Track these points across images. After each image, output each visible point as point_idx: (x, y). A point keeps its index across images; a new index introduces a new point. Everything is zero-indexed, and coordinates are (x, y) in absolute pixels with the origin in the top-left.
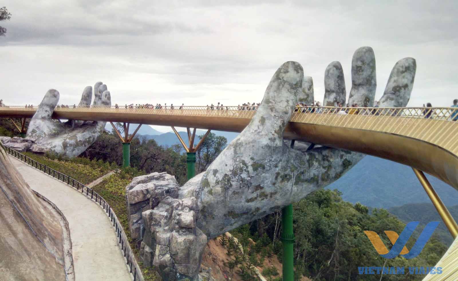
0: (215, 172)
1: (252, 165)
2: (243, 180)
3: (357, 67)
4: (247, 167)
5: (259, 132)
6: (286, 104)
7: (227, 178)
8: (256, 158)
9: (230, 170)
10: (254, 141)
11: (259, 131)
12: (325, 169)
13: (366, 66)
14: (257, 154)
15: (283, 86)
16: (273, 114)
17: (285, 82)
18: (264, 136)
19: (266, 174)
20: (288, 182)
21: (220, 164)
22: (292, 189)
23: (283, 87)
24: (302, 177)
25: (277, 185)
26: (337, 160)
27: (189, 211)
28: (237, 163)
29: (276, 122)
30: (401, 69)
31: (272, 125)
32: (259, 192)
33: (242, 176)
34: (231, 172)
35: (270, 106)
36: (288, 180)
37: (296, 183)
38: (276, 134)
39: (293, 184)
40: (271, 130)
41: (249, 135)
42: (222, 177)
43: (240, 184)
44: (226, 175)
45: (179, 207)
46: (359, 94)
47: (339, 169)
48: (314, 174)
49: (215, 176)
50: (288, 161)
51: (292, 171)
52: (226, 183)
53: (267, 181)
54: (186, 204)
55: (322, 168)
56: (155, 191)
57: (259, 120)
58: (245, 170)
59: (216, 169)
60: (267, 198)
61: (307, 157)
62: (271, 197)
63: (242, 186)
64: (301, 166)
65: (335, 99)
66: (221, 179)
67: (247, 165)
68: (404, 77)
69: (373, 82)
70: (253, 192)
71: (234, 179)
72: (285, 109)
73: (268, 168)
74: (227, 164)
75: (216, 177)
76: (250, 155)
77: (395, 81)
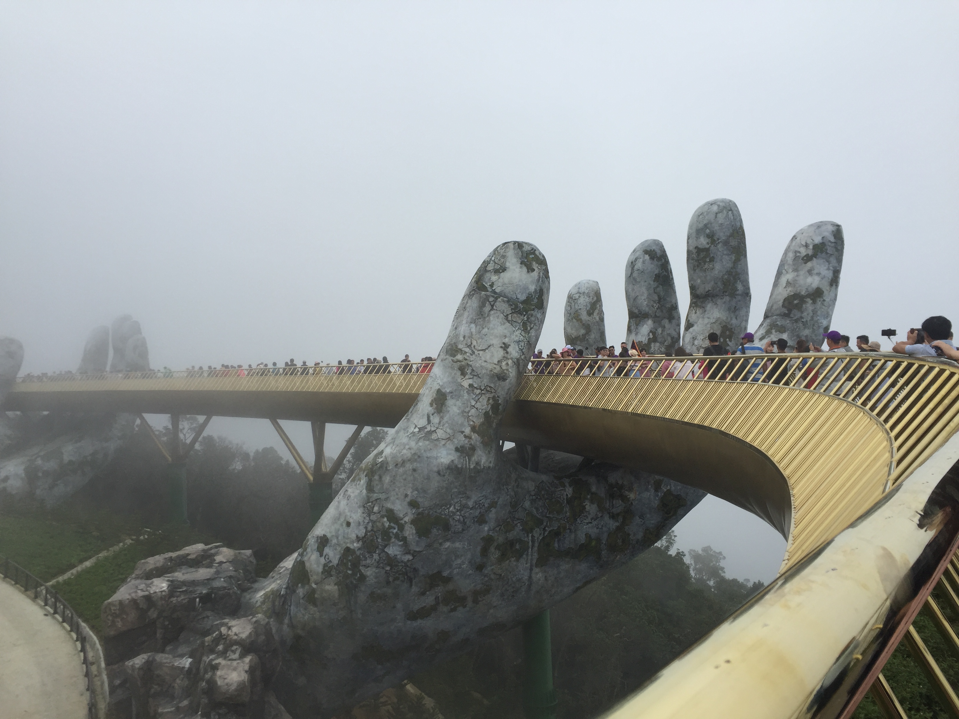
0: (323, 542)
1: (413, 522)
2: (391, 561)
3: (699, 250)
4: (401, 528)
5: (431, 432)
6: (501, 353)
7: (350, 558)
8: (425, 502)
9: (357, 536)
10: (416, 457)
11: (429, 428)
12: (618, 521)
13: (720, 246)
14: (425, 491)
15: (492, 306)
16: (466, 384)
17: (497, 296)
18: (443, 442)
19: (453, 542)
20: (518, 560)
21: (336, 520)
22: (530, 577)
23: (492, 309)
24: (556, 545)
25: (489, 568)
26: (646, 495)
27: (242, 656)
28: (373, 517)
29: (473, 403)
30: (803, 252)
31: (463, 412)
32: (439, 591)
33: (389, 552)
34: (361, 543)
35: (458, 361)
36: (519, 555)
37: (542, 562)
38: (475, 436)
39: (531, 566)
40: (462, 425)
41: (405, 440)
42: (338, 557)
43: (386, 572)
44: (348, 549)
45: (217, 645)
46: (706, 321)
47: (653, 520)
48: (588, 536)
49: (321, 555)
50: (515, 505)
51: (528, 531)
52: (350, 572)
53: (459, 561)
54: (236, 637)
55: (606, 518)
56: (172, 599)
57: (430, 401)
58: (397, 536)
59: (325, 536)
60: (465, 607)
61: (569, 491)
62: (476, 601)
63: (391, 579)
64: (551, 516)
65: (651, 336)
66: (335, 561)
67: (403, 522)
68: (810, 272)
69: (740, 287)
70: (423, 594)
71: (368, 561)
72: (498, 368)
73: (460, 527)
74: (351, 521)
75: (323, 558)
76: (406, 496)
77: (788, 283)
